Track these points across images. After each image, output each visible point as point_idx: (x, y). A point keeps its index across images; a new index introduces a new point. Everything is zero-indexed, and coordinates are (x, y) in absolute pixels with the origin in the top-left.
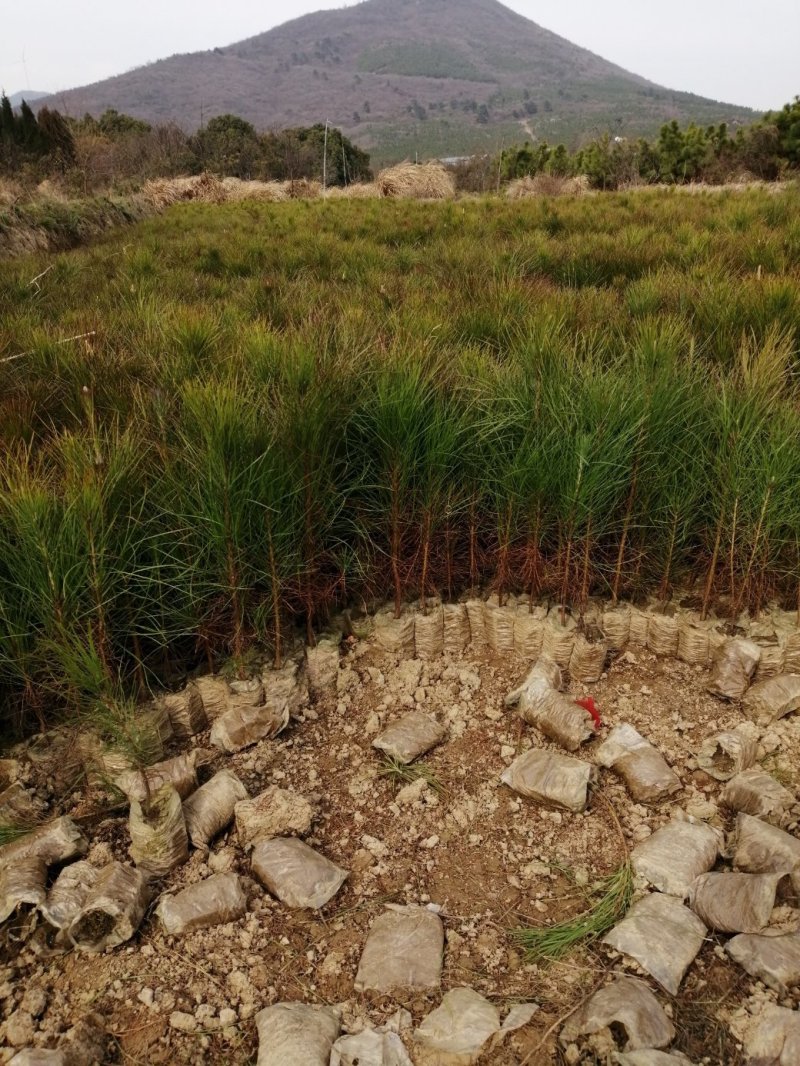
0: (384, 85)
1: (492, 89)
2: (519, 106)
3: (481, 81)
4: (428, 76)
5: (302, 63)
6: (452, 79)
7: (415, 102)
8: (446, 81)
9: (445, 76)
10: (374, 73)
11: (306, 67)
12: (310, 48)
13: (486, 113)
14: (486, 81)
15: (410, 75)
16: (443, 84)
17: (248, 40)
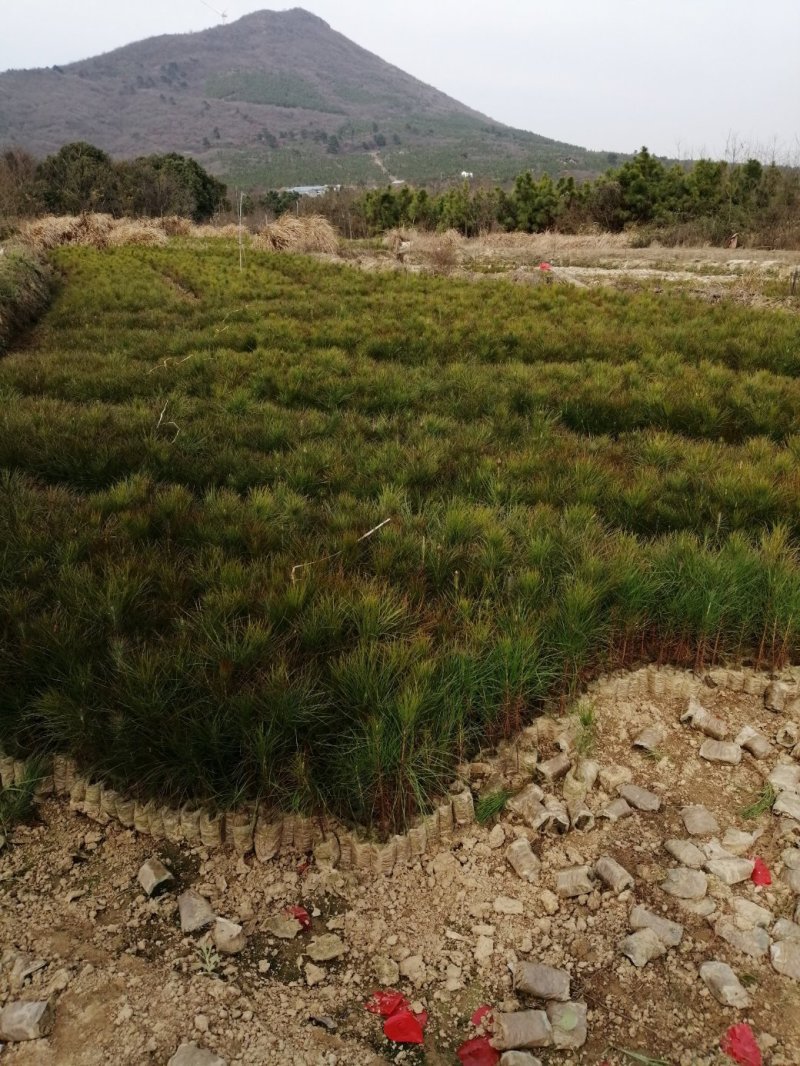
0: (233, 112)
1: (341, 120)
2: (369, 138)
3: (330, 112)
4: (278, 105)
5: (148, 87)
6: (302, 110)
7: (265, 130)
8: (295, 110)
9: (294, 106)
10: (223, 100)
11: (151, 91)
12: (156, 72)
13: (337, 143)
14: (335, 112)
15: (259, 103)
16: (292, 114)
17: (89, 60)
